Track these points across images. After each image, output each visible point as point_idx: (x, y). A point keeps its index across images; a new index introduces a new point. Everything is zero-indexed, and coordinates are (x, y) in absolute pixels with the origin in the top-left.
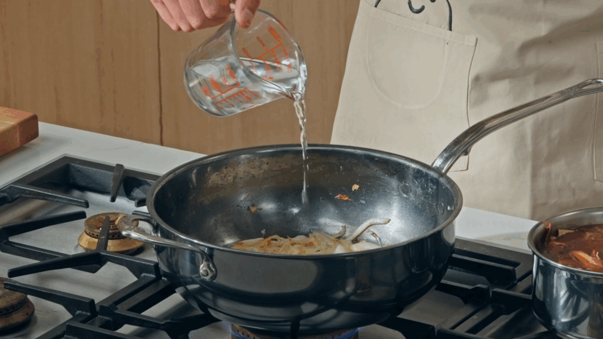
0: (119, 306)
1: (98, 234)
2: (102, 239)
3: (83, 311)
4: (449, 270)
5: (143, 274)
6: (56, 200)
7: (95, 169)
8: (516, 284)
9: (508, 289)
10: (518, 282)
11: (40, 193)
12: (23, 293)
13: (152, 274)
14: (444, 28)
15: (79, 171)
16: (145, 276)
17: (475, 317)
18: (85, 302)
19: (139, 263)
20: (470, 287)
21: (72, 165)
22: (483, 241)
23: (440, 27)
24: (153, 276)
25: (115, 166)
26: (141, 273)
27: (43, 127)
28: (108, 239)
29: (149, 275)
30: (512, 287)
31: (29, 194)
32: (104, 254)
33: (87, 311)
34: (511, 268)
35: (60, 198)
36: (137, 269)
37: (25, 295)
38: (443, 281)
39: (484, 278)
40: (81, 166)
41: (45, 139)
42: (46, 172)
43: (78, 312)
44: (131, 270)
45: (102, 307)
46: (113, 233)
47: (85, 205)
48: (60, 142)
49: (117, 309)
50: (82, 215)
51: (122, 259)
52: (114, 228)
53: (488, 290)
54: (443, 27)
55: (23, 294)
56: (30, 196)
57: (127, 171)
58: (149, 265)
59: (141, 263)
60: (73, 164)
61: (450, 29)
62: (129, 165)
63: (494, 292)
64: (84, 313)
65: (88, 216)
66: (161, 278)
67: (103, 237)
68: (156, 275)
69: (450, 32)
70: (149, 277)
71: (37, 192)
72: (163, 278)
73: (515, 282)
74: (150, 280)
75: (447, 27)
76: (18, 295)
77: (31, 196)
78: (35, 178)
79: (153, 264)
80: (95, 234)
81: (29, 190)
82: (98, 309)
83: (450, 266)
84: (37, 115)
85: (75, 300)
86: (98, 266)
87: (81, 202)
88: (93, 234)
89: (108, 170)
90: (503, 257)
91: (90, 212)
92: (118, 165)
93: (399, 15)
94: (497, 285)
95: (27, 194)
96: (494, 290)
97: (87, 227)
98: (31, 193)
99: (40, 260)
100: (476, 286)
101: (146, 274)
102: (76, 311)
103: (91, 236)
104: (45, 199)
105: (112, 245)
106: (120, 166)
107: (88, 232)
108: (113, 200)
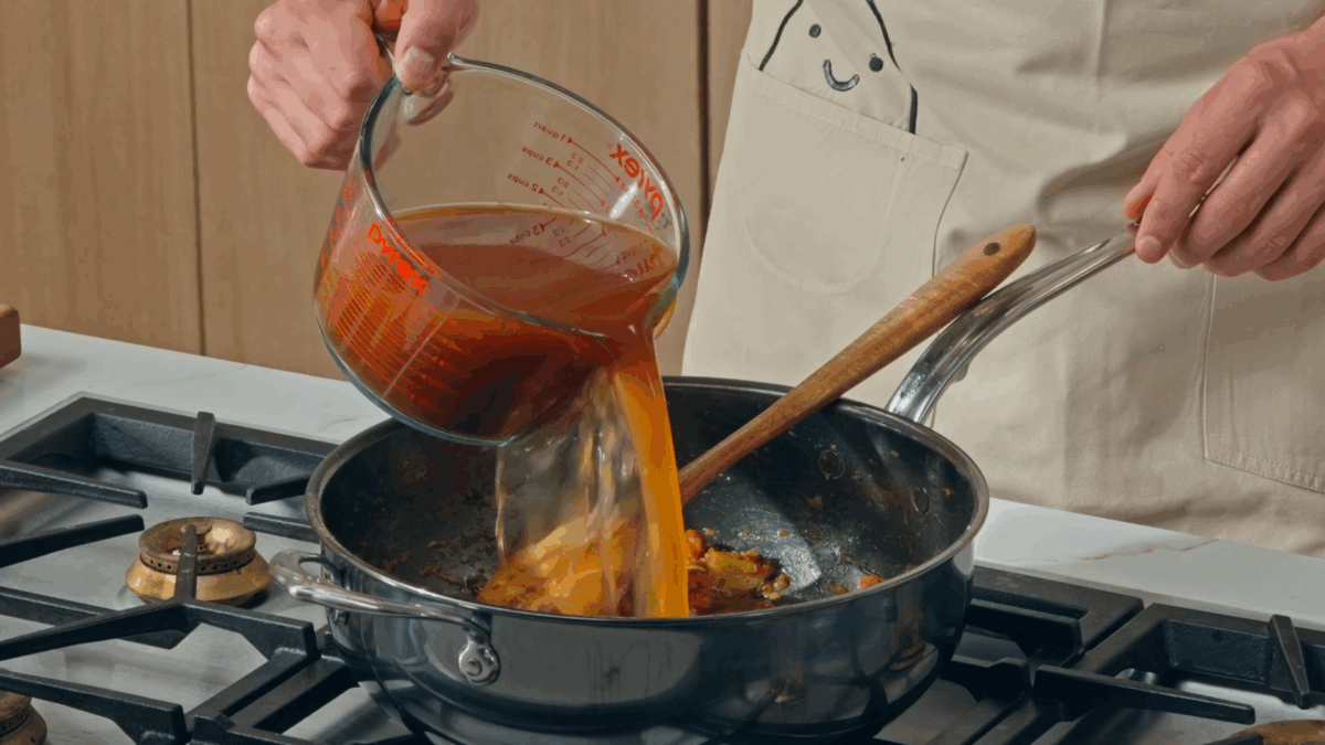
0: (234, 718)
1: (171, 565)
2: (186, 574)
3: (158, 731)
4: (965, 634)
5: (280, 650)
6: (74, 491)
7: (152, 425)
8: (1083, 655)
9: (1067, 666)
10: (1086, 651)
11: (39, 477)
12: (22, 694)
13: (300, 648)
14: (899, 127)
15: (115, 428)
16: (284, 652)
17: (1000, 727)
18: (163, 712)
19: (270, 625)
20: (987, 664)
21: (100, 417)
22: (1033, 571)
23: (891, 124)
24: (301, 653)
25: (195, 416)
26: (275, 647)
27: (32, 337)
28: (197, 574)
29: (292, 650)
30: (1075, 661)
31: (16, 481)
32: (193, 606)
33: (167, 731)
34: (1070, 620)
35: (83, 487)
36: (265, 638)
37: (27, 699)
38: (956, 658)
39: (1013, 645)
40: (120, 419)
41: (36, 361)
42: (45, 433)
43: (147, 734)
44: (251, 641)
45: (200, 723)
46: (203, 561)
47: (138, 503)
48: (68, 366)
49: (232, 725)
50: (134, 524)
51: (231, 617)
52: (204, 549)
53: (1026, 668)
54: (896, 124)
55: (22, 697)
56: (16, 485)
57: (221, 427)
58: (291, 629)
59: (275, 625)
60: (102, 415)
61: (912, 129)
62: (224, 415)
63: (1040, 674)
64: (160, 735)
65: (148, 525)
66: (319, 658)
67: (187, 571)
68: (308, 650)
69: (911, 135)
70: (293, 655)
71: (33, 476)
72: (323, 657)
73: (1080, 651)
74: (296, 660)
75: (906, 125)
76: (12, 698)
77: (20, 485)
78: (22, 446)
79: (300, 628)
80: (165, 564)
81: (14, 472)
82: (190, 726)
83: (967, 627)
84: (17, 309)
85: (141, 707)
86: (180, 633)
87: (131, 496)
88: (160, 565)
89: (179, 426)
90: (1048, 597)
91: (151, 518)
92: (202, 415)
93: (803, 90)
94: (1046, 659)
95: (9, 480)
96: (1041, 668)
97: (146, 549)
98: (19, 478)
99: (51, 623)
100: (999, 662)
101: (286, 649)
102: (144, 731)
103: (154, 569)
104: (51, 491)
105: (206, 587)
106: (206, 418)
107: (148, 561)
108: (198, 490)
